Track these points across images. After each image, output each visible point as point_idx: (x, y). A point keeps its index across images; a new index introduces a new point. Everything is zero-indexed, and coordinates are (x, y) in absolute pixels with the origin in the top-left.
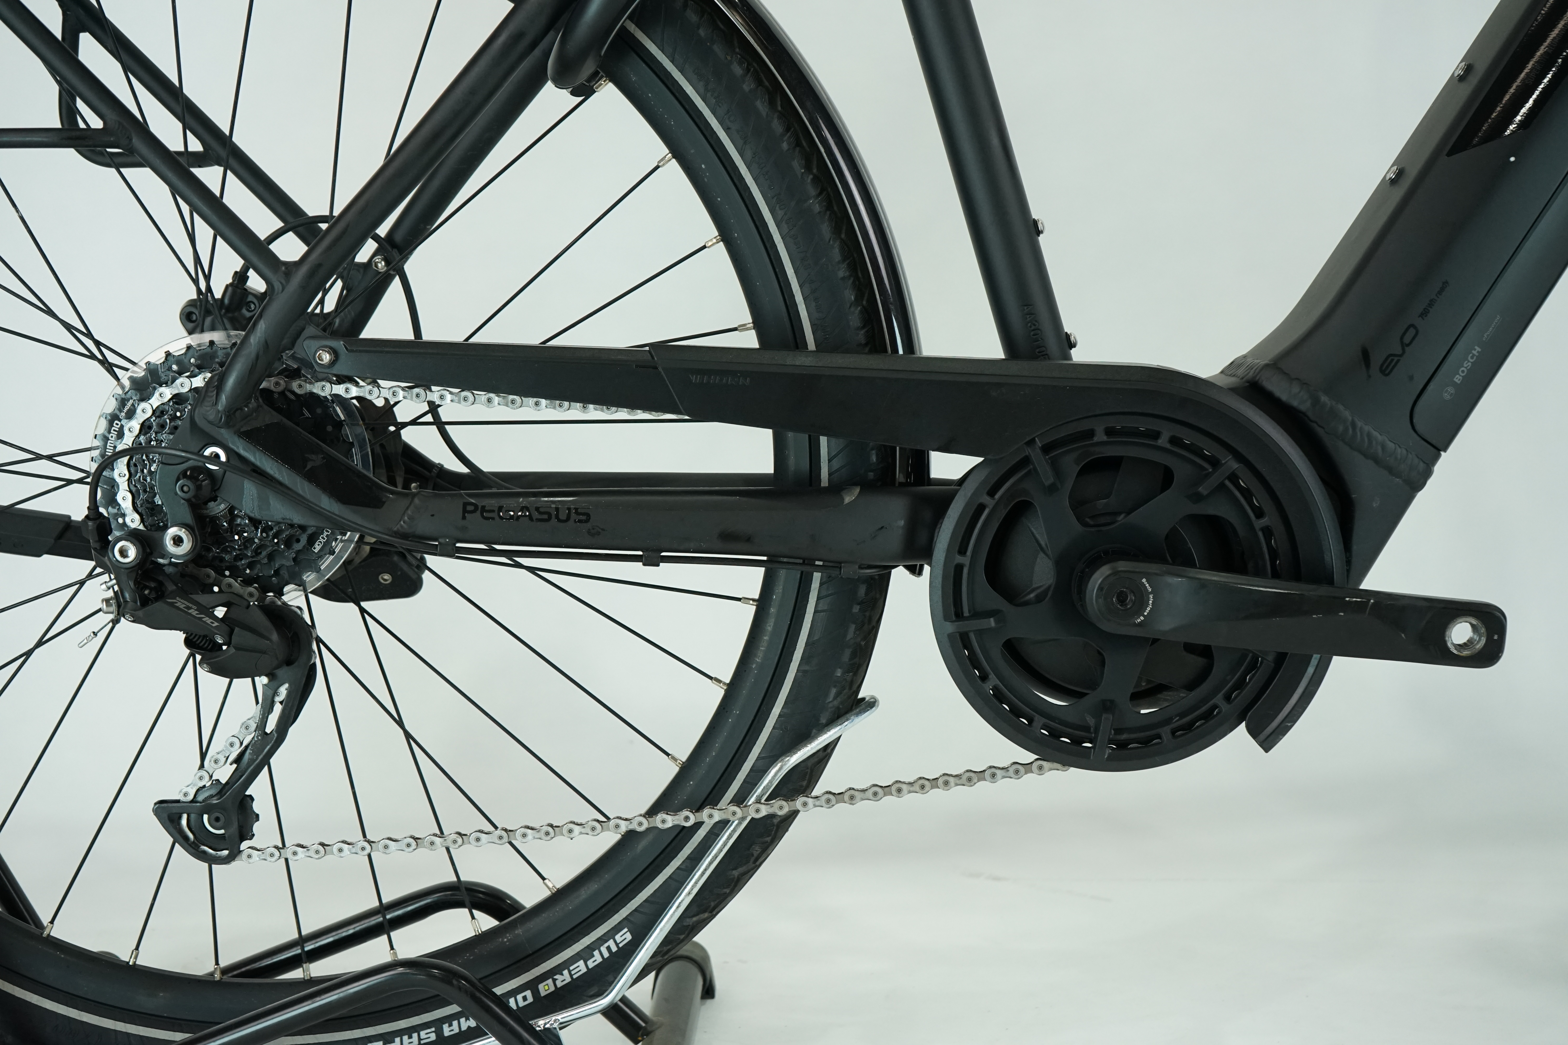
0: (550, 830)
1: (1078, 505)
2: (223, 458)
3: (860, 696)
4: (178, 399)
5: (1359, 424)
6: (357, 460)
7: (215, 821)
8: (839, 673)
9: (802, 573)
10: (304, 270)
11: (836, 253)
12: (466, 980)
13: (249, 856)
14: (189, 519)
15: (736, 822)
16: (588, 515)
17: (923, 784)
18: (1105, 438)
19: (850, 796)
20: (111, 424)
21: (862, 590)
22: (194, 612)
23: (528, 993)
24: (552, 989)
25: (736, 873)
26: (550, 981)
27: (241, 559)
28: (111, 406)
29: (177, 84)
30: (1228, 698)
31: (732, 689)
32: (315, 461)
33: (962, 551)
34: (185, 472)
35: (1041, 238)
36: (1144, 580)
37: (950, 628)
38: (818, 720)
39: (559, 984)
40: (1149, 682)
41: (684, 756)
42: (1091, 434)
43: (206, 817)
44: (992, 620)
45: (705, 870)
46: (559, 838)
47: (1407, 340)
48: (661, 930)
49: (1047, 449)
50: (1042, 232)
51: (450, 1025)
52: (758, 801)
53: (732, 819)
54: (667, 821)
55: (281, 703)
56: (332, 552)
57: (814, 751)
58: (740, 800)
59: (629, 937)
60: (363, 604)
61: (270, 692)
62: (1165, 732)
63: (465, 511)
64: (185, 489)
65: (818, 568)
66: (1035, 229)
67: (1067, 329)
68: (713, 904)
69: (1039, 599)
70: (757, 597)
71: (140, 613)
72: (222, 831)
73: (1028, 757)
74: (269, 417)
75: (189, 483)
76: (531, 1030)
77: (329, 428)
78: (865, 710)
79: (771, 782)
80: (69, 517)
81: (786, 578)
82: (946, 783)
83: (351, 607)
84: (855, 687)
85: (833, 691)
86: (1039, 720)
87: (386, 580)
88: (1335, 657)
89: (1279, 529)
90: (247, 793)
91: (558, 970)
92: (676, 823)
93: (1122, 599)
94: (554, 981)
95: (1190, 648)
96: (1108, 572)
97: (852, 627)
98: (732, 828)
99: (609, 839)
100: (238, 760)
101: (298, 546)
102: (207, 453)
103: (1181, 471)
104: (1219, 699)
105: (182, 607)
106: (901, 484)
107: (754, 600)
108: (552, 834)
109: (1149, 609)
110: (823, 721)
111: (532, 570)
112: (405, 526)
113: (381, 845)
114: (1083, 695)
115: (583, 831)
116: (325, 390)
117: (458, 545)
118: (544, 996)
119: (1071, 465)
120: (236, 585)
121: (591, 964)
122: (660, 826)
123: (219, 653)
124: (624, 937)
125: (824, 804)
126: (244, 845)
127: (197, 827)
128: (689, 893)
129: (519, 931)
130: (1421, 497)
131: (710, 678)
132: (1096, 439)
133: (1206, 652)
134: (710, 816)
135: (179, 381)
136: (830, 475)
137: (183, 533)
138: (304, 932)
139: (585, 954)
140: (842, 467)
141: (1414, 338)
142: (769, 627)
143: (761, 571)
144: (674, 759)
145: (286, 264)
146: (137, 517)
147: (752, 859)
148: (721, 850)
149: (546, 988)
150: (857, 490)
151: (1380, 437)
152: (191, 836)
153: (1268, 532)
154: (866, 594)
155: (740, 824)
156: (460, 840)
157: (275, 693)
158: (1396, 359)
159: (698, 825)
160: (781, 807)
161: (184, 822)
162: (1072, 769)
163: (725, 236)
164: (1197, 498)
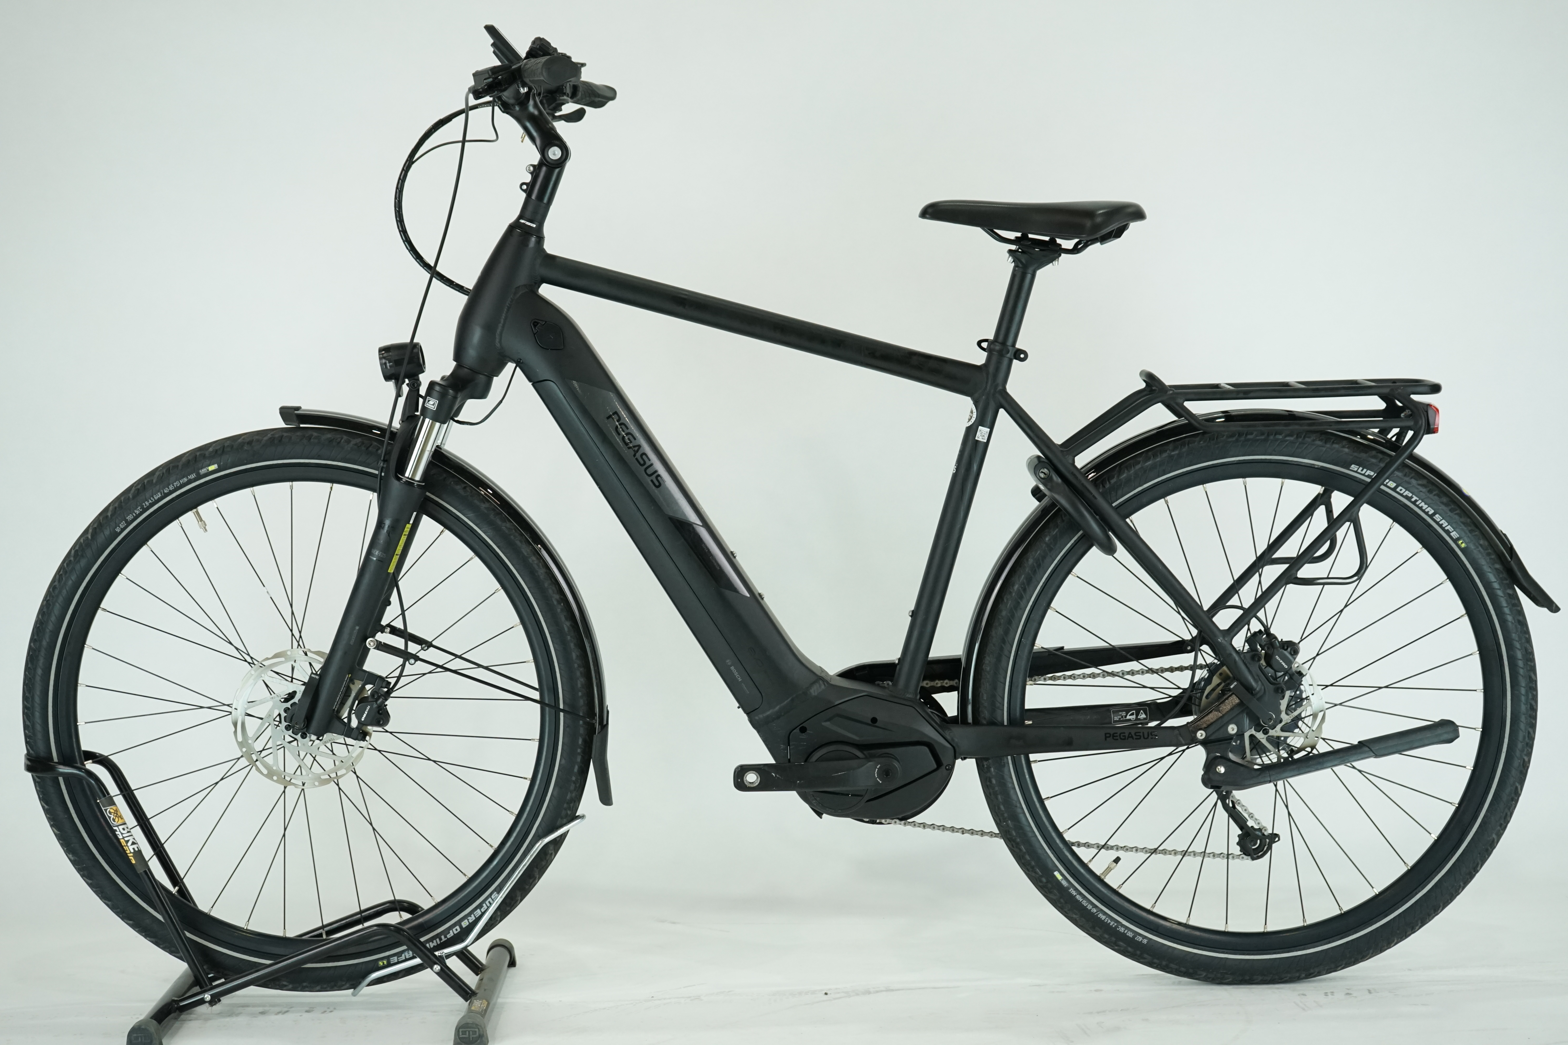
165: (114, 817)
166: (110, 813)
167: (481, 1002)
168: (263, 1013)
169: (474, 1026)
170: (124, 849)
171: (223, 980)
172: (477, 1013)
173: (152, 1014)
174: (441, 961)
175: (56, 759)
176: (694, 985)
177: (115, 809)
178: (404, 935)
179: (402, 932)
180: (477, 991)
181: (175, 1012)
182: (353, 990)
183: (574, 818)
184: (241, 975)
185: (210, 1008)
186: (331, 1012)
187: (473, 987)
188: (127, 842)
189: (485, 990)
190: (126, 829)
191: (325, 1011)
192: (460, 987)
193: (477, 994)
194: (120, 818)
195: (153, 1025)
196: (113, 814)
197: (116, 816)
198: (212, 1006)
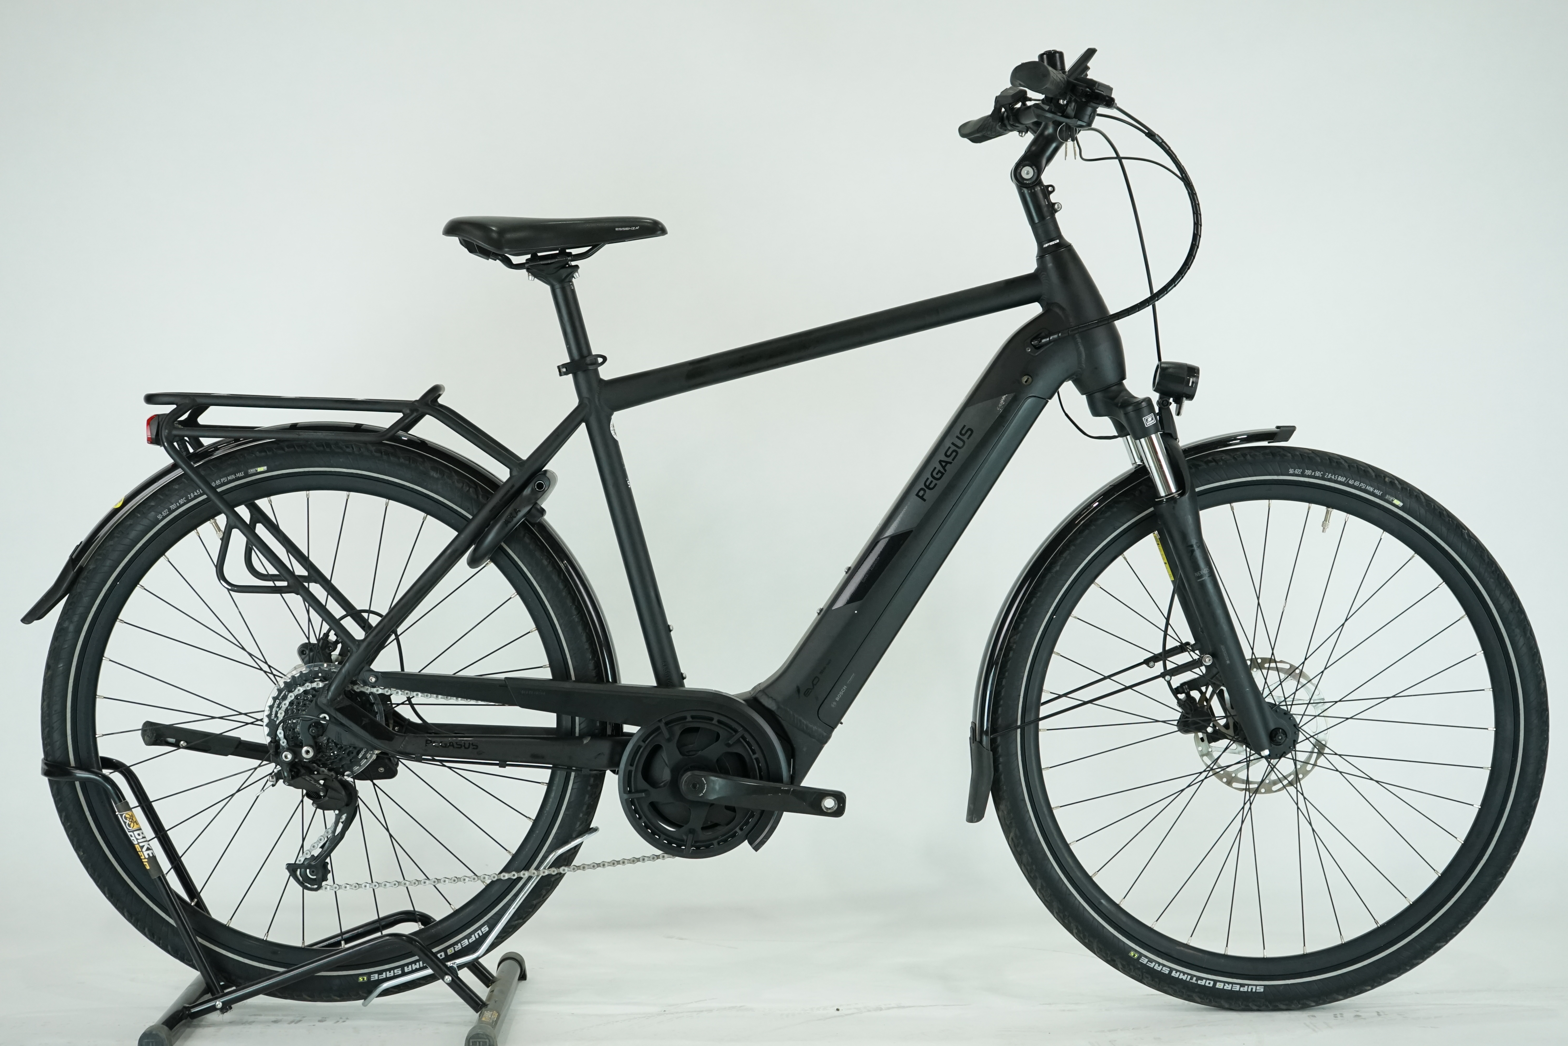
0: (456, 879)
1: (680, 746)
2: (328, 718)
3: (591, 827)
4: (305, 692)
5: (796, 716)
6: (378, 718)
7: (312, 873)
8: (581, 815)
9: (567, 772)
10: (365, 644)
11: (584, 639)
12: (418, 942)
13: (326, 888)
14: (312, 743)
15: (535, 878)
16: (477, 746)
17: (614, 863)
18: (691, 720)
19: (583, 867)
20: (275, 702)
21: (592, 780)
22: (313, 782)
23: (443, 954)
24: (453, 952)
25: (535, 902)
26: (452, 948)
27: (328, 760)
28: (275, 693)
29: (307, 556)
30: (741, 829)
31: (536, 822)
32: (365, 721)
33: (632, 765)
34: (311, 724)
35: (672, 633)
36: (703, 779)
37: (626, 796)
38: (572, 835)
39: (456, 950)
40: (711, 822)
41: (514, 852)
42: (685, 718)
43: (308, 870)
44: (643, 794)
45: (521, 898)
46: (459, 883)
47: (815, 682)
48: (502, 924)
49: (667, 724)
50: (672, 630)
51: (408, 967)
52: (545, 868)
53: (533, 876)
54: (506, 876)
55: (342, 822)
56: (366, 758)
57: (569, 848)
58: (537, 868)
59: (487, 929)
60: (374, 781)
61: (339, 817)
62: (715, 842)
63: (426, 743)
64: (313, 731)
65: (574, 771)
66: (669, 630)
67: (682, 671)
68: (524, 916)
69: (665, 785)
70: (547, 782)
71: (292, 782)
72: (315, 877)
73: (659, 852)
74: (347, 702)
75: (314, 728)
76: (446, 966)
77: (368, 706)
78: (593, 832)
79: (550, 861)
80: (240, 738)
81: (561, 774)
82: (624, 863)
83: (369, 782)
84: (588, 822)
85: (578, 823)
86: (663, 836)
87: (381, 771)
88: (785, 813)
89: (762, 760)
90: (326, 861)
91: (456, 943)
92: (509, 877)
93: (694, 786)
94: (454, 948)
95: (728, 808)
96: (690, 775)
97: (587, 796)
98: (533, 880)
99: (479, 887)
100: (322, 847)
101: (352, 756)
102: (321, 716)
103: (723, 733)
104: (737, 829)
105: (308, 780)
106: (609, 735)
107: (546, 783)
108: (456, 881)
109: (705, 790)
110: (574, 836)
111: (450, 768)
112: (402, 749)
113: (383, 885)
114: (682, 826)
115: (470, 880)
116: (368, 690)
117: (423, 757)
118: (450, 955)
119: (678, 730)
120: (326, 770)
121: (471, 941)
122: (502, 878)
123: (320, 800)
124: (485, 929)
125: (572, 870)
126: (324, 883)
127: (304, 875)
128: (514, 908)
129: (439, 927)
130: (826, 747)
131: (526, 817)
132: (687, 720)
133: (732, 809)
134: (525, 875)
135: (306, 685)
136: (579, 730)
137: (310, 749)
138: (343, 930)
139: (468, 937)
140: (584, 728)
141: (817, 682)
142: (553, 795)
143: (550, 771)
144: (509, 852)
145: (358, 640)
146: (285, 741)
147: (542, 897)
148: (528, 890)
149: (450, 951)
150: (589, 738)
151: (805, 722)
152: (301, 879)
153: (757, 759)
154: (594, 781)
155: (536, 878)
156: (417, 883)
157: (340, 818)
158: (810, 690)
159: (520, 879)
160: (554, 871)
161: (298, 873)
162: (677, 858)
163: (538, 628)
164: (728, 745)
165: (130, 823)
166: (126, 818)
167: (492, 1013)
168: (275, 1022)
169: (485, 1037)
170: (139, 855)
171: (234, 988)
172: (488, 1023)
173: (164, 1020)
174: (453, 972)
175: (73, 763)
176: (706, 1000)
177: (131, 815)
178: (416, 946)
179: (413, 942)
180: (488, 1003)
181: (186, 1019)
182: (363, 1000)
183: (587, 829)
184: (252, 983)
185: (222, 1015)
186: (344, 1022)
187: (484, 998)
188: (142, 847)
189: (496, 1002)
190: (141, 834)
191: (338, 1021)
192: (471, 998)
193: (487, 1005)
194: (135, 824)
195: (164, 1032)
196: (128, 819)
197: (131, 822)
198: (223, 1013)
